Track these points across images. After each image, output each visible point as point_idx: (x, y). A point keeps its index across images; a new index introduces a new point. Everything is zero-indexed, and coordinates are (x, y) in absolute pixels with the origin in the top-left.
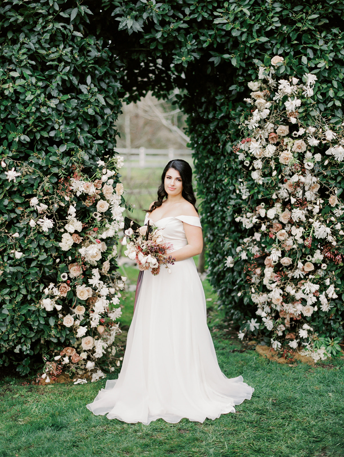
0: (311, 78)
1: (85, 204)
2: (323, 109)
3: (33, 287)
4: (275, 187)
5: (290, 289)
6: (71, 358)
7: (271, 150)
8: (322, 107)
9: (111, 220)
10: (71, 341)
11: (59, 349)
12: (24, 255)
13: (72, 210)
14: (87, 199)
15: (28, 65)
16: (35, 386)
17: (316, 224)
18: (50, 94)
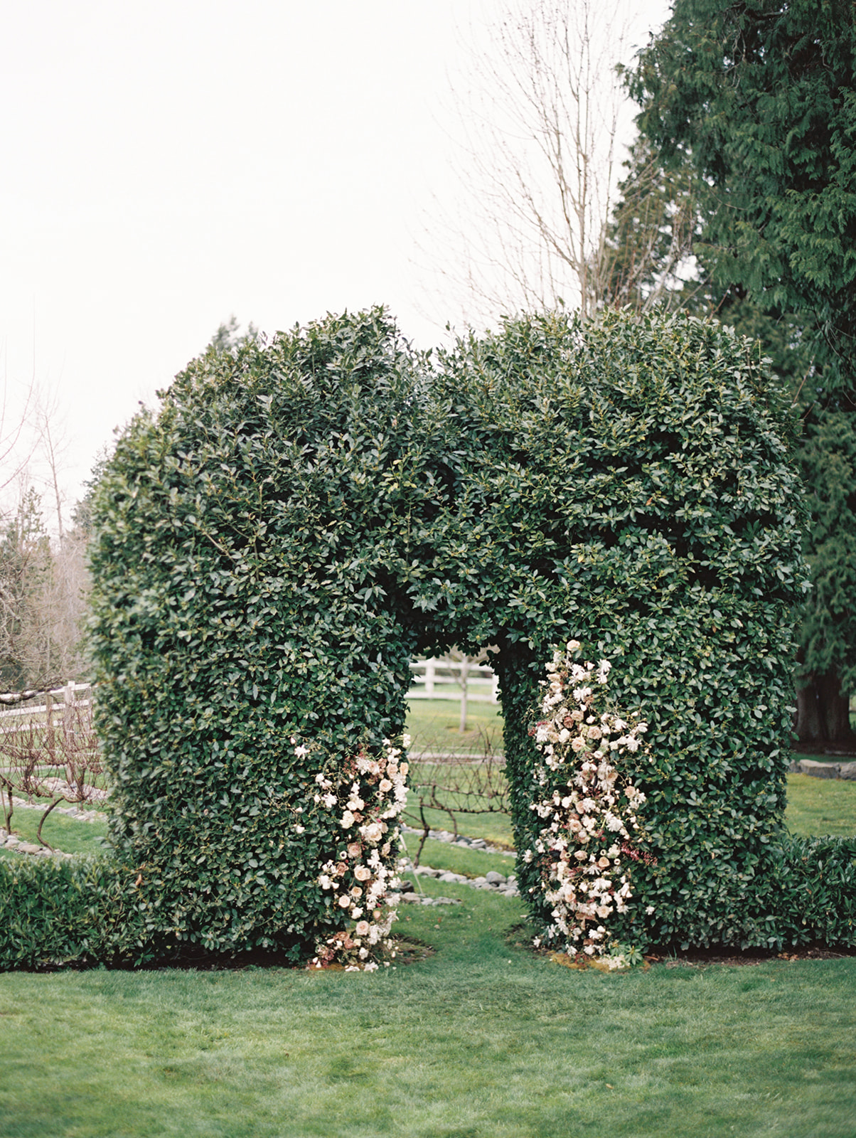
0: (605, 665)
1: (368, 782)
3: (311, 864)
4: (571, 774)
5: (584, 886)
6: (345, 943)
7: (565, 735)
8: (618, 694)
9: (393, 801)
10: (346, 924)
11: (333, 931)
12: (305, 831)
13: (356, 788)
14: (371, 778)
15: (322, 646)
16: (305, 971)
17: (608, 815)
18: (341, 672)
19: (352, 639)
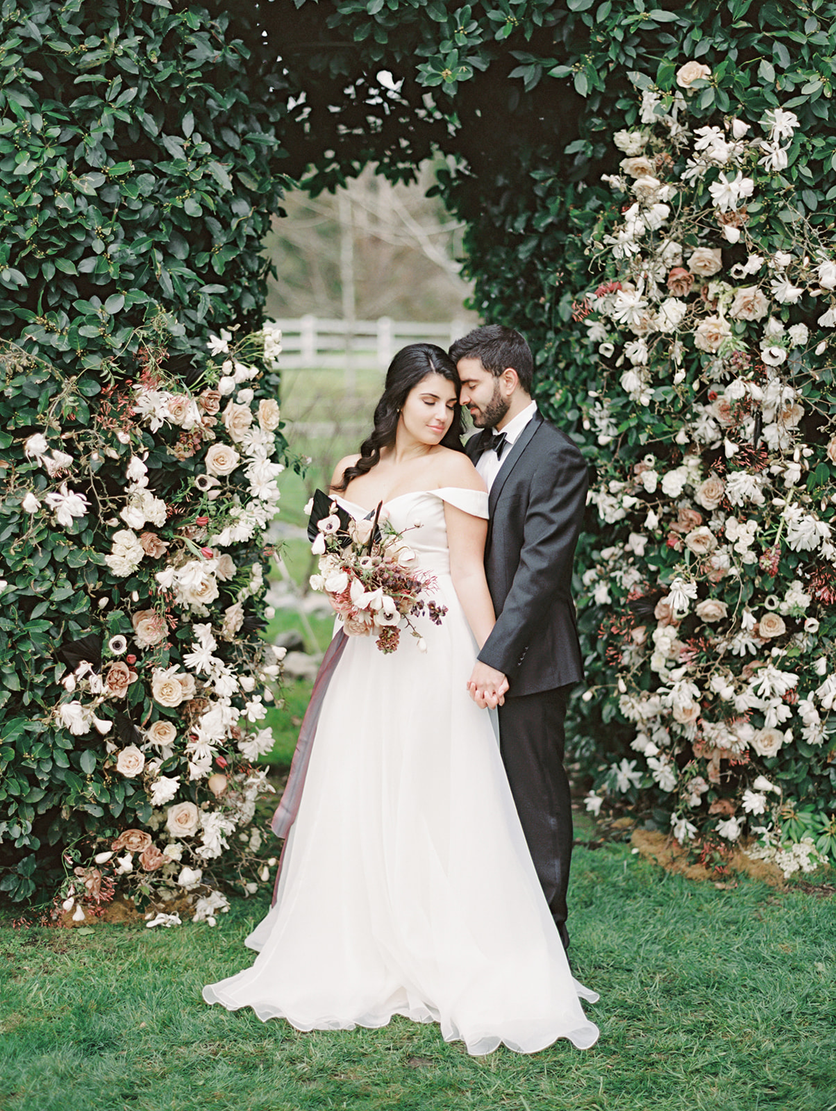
0: (782, 122)
1: (173, 452)
2: (813, 206)
3: (38, 672)
4: (684, 413)
5: (721, 685)
6: (140, 858)
7: (673, 313)
8: (812, 200)
9: (246, 499)
10: (139, 814)
11: (108, 833)
12: (13, 588)
13: (137, 468)
14: (179, 440)
15: (23, 81)
16: (45, 930)
17: (792, 513)
18: (82, 159)
19: (111, 68)
